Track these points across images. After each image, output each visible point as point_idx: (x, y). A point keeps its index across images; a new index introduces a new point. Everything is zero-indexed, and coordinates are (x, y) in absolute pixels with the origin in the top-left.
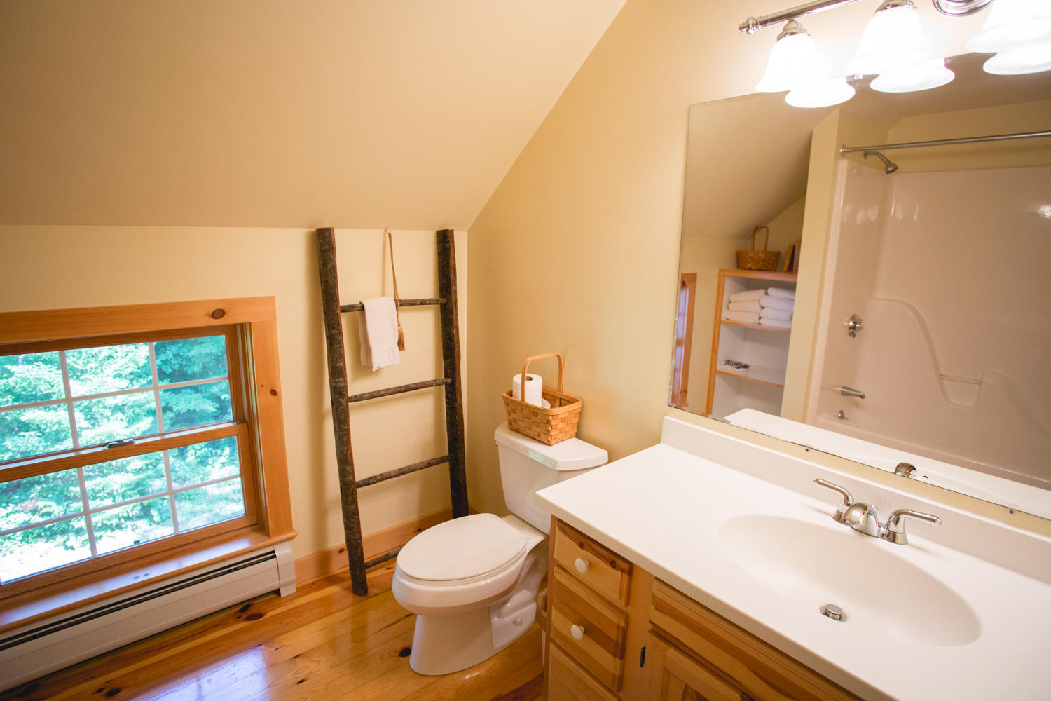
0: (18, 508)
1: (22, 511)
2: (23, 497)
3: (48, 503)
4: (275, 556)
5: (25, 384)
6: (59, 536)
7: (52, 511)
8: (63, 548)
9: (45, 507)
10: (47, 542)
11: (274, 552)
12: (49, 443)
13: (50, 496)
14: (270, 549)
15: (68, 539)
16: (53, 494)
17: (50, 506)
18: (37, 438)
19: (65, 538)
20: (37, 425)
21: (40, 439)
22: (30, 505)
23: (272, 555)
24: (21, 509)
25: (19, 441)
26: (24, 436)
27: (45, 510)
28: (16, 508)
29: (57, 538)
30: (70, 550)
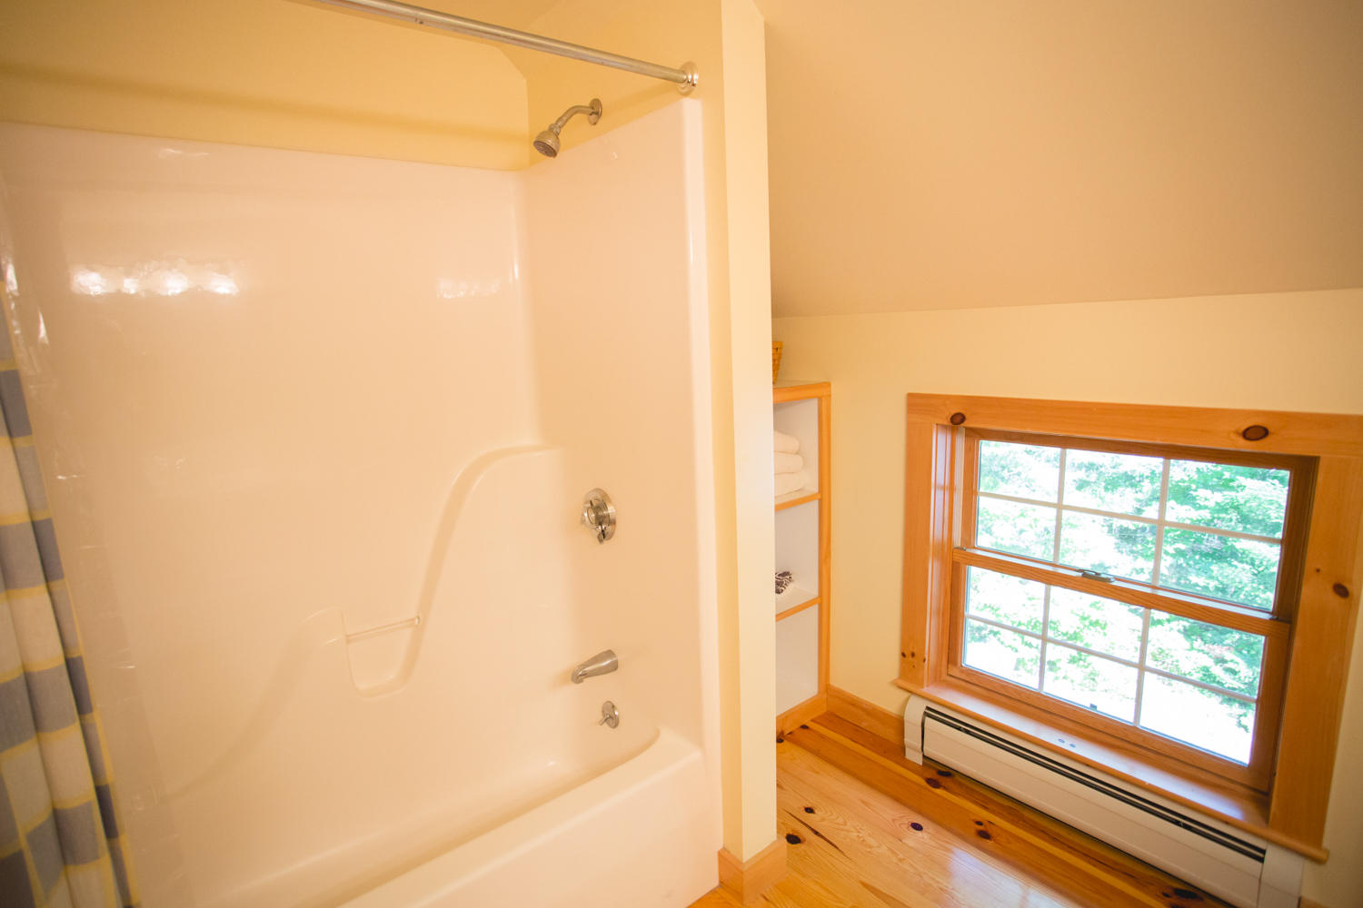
0: (1205, 648)
1: (1208, 654)
2: (1216, 639)
3: (1237, 659)
4: (1261, 860)
5: (1254, 504)
6: (1237, 705)
7: (1237, 670)
8: (1235, 721)
9: (1232, 661)
10: (1221, 703)
11: (1263, 852)
12: (1262, 587)
13: (1245, 652)
14: (1260, 844)
15: (1245, 715)
16: (1249, 652)
17: (1237, 663)
18: (1249, 575)
19: (1242, 711)
20: (1252, 559)
21: (1254, 577)
22: (1218, 650)
23: (1259, 856)
24: (1206, 650)
25: (1228, 570)
26: (1236, 567)
27: (1230, 665)
28: (1203, 647)
29: (1234, 707)
30: (1242, 729)
